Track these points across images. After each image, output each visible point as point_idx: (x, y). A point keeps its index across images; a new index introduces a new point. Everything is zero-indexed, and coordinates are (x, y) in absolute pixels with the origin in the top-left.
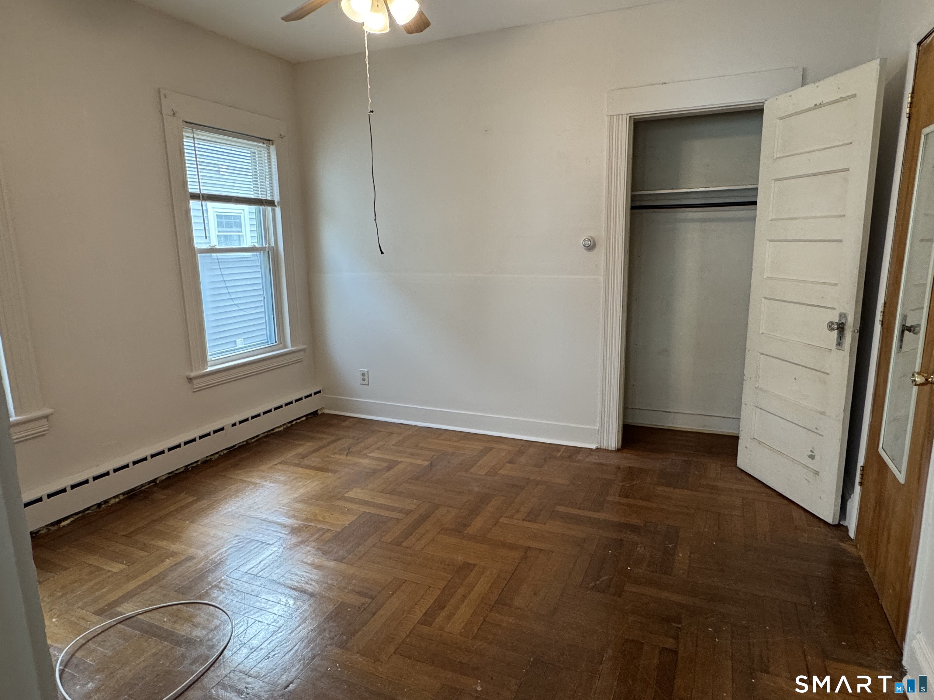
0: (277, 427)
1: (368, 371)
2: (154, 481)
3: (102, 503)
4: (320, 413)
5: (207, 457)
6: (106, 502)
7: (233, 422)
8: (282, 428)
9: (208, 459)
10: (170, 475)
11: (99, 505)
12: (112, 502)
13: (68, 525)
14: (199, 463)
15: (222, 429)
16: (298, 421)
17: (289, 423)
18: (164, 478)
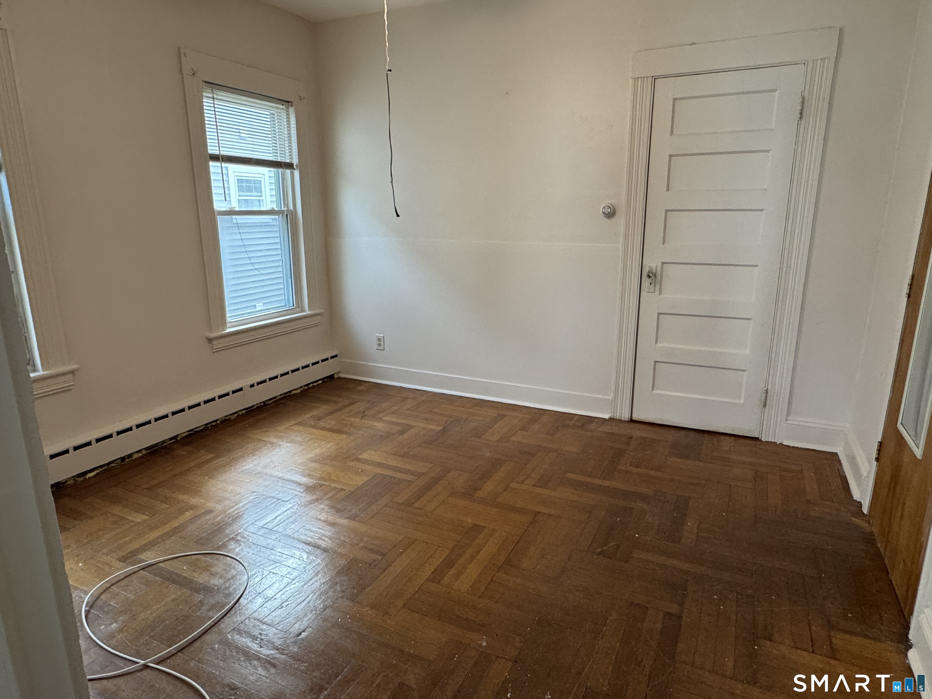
0: (295, 390)
1: (384, 336)
2: (175, 437)
3: (126, 457)
4: (336, 376)
5: (226, 416)
6: (130, 456)
7: (251, 383)
8: (299, 391)
9: (227, 418)
10: (190, 433)
11: (123, 459)
12: (136, 456)
13: (94, 476)
14: (218, 422)
15: (241, 389)
16: (315, 384)
17: (305, 386)
18: (184, 435)
